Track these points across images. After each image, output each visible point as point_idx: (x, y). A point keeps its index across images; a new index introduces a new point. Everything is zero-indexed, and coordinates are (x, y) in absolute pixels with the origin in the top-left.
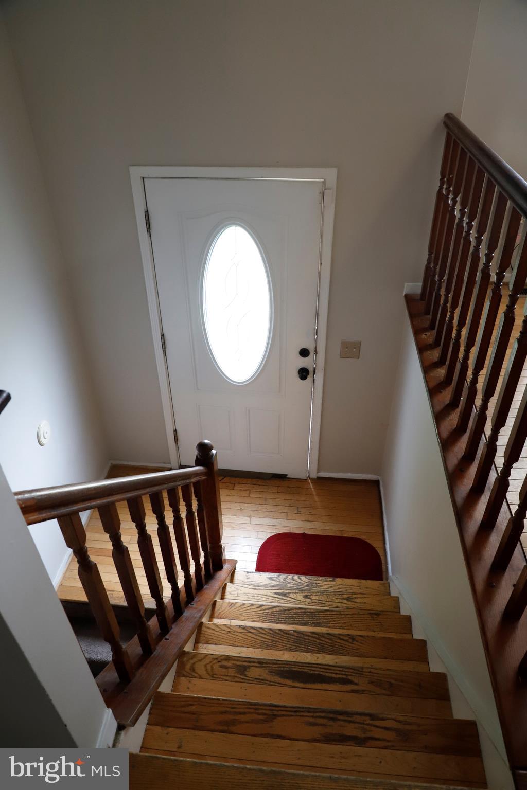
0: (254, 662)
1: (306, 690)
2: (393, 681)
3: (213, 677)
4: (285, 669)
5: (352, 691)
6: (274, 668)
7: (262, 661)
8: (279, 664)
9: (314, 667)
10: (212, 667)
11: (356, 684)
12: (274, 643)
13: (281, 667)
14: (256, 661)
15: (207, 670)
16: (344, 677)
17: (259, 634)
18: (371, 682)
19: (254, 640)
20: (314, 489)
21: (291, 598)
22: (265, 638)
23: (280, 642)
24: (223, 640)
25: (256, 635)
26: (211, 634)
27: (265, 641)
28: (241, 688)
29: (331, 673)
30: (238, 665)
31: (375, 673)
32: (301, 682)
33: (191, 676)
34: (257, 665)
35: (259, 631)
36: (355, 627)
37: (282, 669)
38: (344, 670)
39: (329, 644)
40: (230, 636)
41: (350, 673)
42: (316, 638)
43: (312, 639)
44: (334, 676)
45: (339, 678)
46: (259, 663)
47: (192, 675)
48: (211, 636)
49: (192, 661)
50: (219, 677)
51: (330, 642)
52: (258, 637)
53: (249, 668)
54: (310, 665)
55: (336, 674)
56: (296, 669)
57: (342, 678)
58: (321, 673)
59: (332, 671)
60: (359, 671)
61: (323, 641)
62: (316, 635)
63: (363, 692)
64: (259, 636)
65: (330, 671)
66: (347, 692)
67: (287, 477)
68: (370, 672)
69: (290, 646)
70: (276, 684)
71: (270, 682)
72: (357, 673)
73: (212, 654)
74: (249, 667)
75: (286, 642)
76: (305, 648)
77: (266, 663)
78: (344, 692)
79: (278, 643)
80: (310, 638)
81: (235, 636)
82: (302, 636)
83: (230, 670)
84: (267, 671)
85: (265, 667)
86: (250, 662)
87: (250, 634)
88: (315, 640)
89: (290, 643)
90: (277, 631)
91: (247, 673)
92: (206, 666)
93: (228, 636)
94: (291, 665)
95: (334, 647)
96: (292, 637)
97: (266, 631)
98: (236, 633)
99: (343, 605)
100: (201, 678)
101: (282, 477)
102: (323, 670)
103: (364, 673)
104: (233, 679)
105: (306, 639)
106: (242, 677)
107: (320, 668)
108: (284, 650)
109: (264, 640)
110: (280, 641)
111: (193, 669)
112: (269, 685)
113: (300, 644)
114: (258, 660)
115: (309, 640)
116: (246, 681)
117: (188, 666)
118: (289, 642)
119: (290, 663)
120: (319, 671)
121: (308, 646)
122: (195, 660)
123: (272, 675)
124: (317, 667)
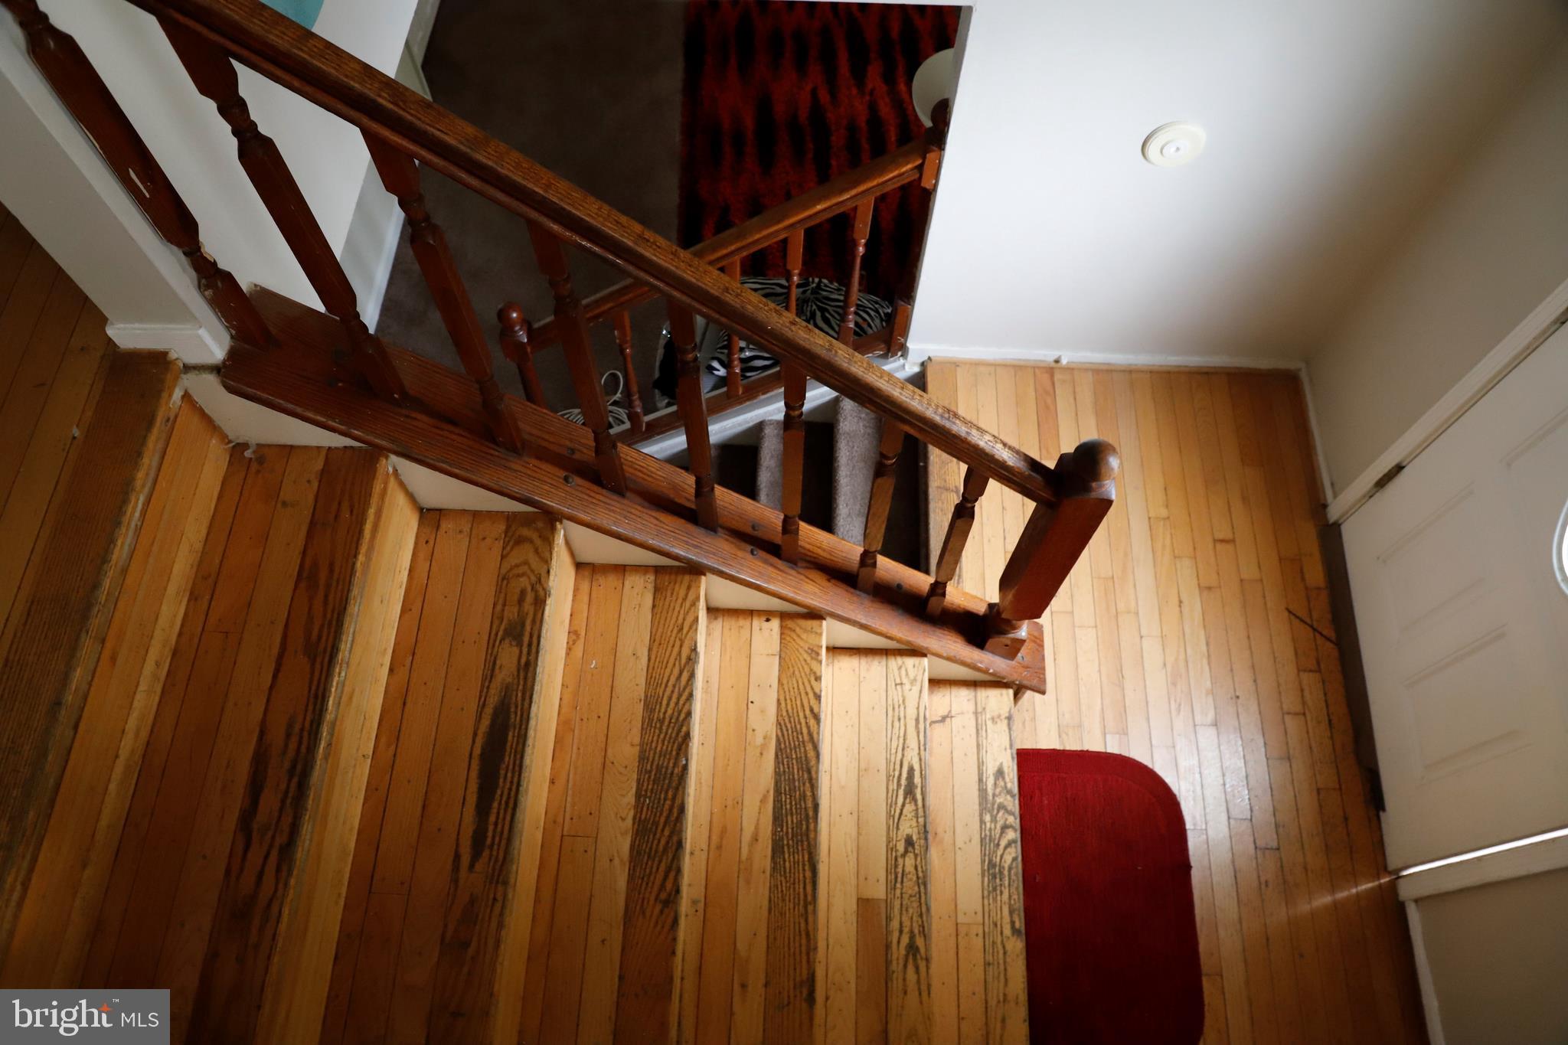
0: (529, 653)
1: (467, 760)
2: (471, 951)
3: (503, 579)
4: (513, 716)
5: (457, 857)
6: (515, 693)
7: (531, 669)
8: (523, 705)
9: (512, 777)
10: (523, 575)
11: (472, 866)
12: (658, 725)
13: (516, 707)
14: (532, 658)
15: (517, 566)
16: (489, 841)
17: (677, 690)
18: (472, 901)
19: (665, 680)
20: (1357, 893)
21: (903, 805)
22: (668, 705)
23: (659, 736)
24: (663, 618)
25: (674, 686)
26: (675, 594)
27: (660, 706)
28: (479, 633)
29: (498, 813)
30: (523, 625)
31: (491, 911)
32: (483, 749)
33: (507, 539)
34: (523, 660)
35: (684, 689)
36: (775, 939)
37: (513, 710)
38: (504, 842)
39: (654, 846)
40: (672, 631)
41: (495, 853)
42: (668, 817)
43: (667, 807)
44: (492, 818)
45: (486, 830)
46: (528, 664)
47: (509, 541)
48: (672, 594)
49: (535, 536)
50: (503, 591)
51: (661, 848)
52: (669, 690)
53: (517, 646)
54: (517, 768)
55: (496, 824)
56: (510, 738)
57: (486, 837)
58: (499, 792)
59: (501, 816)
60: (499, 875)
61: (663, 831)
62: (675, 815)
63: (455, 881)
64: (673, 692)
65: (502, 812)
66: (457, 845)
67: (1381, 813)
68: (495, 899)
69: (651, 759)
70: (483, 699)
71: (488, 687)
72: (494, 870)
73: (548, 572)
74: (520, 645)
75: (659, 749)
76: (646, 791)
77: (525, 678)
78: (458, 840)
79: (657, 731)
80: (668, 802)
81: (671, 642)
82: (674, 784)
83: (516, 610)
84: (509, 680)
85: (518, 675)
86: (530, 645)
87: (676, 671)
88: (665, 814)
89: (657, 758)
90: (684, 729)
91: (507, 641)
92: (526, 563)
93: (671, 628)
94: (520, 728)
95: (649, 857)
96: (672, 761)
97: (684, 704)
98: (678, 643)
99: (896, 934)
100: (503, 557)
101: (1375, 799)
102: (505, 798)
103: (493, 885)
104: (497, 617)
105: (667, 793)
106: (501, 633)
107: (510, 789)
108: (641, 745)
109: (665, 702)
110: (662, 736)
111: (520, 541)
112: (482, 686)
113: (654, 781)
114: (532, 661)
115: (665, 800)
116: (491, 641)
117: (525, 532)
118: (660, 757)
119: (523, 727)
120: (504, 787)
121: (650, 798)
122: (538, 542)
123: (500, 692)
124: (512, 782)
